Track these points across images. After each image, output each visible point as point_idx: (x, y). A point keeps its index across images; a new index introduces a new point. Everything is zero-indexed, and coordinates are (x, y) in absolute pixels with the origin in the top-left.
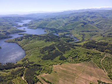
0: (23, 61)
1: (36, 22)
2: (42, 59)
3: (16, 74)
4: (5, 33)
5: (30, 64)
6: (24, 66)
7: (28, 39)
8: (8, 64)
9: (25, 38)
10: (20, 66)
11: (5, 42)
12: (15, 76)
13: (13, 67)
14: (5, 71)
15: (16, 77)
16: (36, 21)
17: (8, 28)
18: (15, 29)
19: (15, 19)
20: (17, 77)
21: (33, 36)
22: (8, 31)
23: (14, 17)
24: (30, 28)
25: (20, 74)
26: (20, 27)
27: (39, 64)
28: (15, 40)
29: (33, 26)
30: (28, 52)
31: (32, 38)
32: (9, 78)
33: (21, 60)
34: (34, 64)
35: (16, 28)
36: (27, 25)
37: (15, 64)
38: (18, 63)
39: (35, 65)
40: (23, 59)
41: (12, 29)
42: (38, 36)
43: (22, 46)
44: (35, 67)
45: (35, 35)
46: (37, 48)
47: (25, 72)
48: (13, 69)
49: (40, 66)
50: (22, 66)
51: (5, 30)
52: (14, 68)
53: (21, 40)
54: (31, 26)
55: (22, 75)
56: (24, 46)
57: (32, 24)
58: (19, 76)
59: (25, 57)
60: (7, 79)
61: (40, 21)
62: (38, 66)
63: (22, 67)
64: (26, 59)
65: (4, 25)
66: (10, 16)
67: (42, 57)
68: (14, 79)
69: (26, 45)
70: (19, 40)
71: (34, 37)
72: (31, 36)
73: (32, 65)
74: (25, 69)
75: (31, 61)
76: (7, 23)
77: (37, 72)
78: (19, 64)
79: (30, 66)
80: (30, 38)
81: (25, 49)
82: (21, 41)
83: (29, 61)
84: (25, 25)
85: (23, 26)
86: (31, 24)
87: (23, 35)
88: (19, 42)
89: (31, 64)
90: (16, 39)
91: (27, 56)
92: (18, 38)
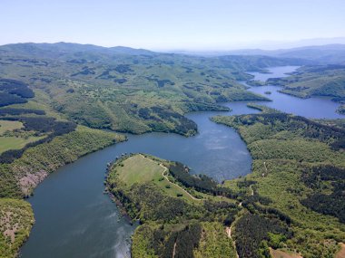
0: (240, 185)
1: (314, 75)
2: (303, 203)
3: (216, 213)
4: (217, 96)
5: (258, 204)
6: (240, 201)
7: (273, 124)
8: (204, 178)
9: (263, 119)
10: (229, 197)
11: (211, 120)
12: (212, 216)
13: (212, 191)
14: (192, 193)
15: (213, 221)
16: (315, 71)
17: (227, 86)
18: (242, 89)
19: (249, 62)
20: (216, 223)
21: (291, 121)
22: (225, 93)
23: (248, 56)
24: (287, 91)
25: (224, 217)
26: (258, 85)
27: (286, 212)
28: (236, 121)
29: (299, 88)
30: (262, 165)
31: (286, 123)
32: (197, 213)
33: (236, 180)
34: (271, 206)
35: (246, 88)
36: (280, 82)
37: (219, 186)
38: (227, 185)
39: (271, 211)
40: (242, 180)
41: (234, 89)
42: (307, 122)
43: (248, 140)
44: (271, 218)
45: (298, 118)
46: (294, 161)
47: (237, 219)
48: (211, 197)
49: (289, 221)
50: (235, 197)
51: (217, 90)
52: (215, 195)
53: (249, 124)
54: (291, 86)
55: (228, 223)
56: (255, 144)
57: (297, 81)
58: (220, 221)
59: (249, 177)
60: (191, 214)
61: (331, 72)
62: (282, 218)
63: (234, 202)
64: (251, 182)
65: (220, 76)
66: (239, 54)
67: (305, 197)
68: (207, 223)
69: (261, 142)
70: (244, 123)
71: (293, 125)
72: (283, 117)
73: (263, 206)
74: (240, 209)
75: (263, 195)
76: (228, 72)
77: (275, 238)
78: (228, 188)
79: (256, 207)
80: (278, 122)
81: (254, 152)
82: (250, 127)
83: (258, 191)
84: (275, 82)
85: (266, 85)
86: (292, 82)
87: (261, 110)
88: (243, 128)
89: (261, 203)
90: (237, 117)
91: (255, 174)
92: (243, 116)
